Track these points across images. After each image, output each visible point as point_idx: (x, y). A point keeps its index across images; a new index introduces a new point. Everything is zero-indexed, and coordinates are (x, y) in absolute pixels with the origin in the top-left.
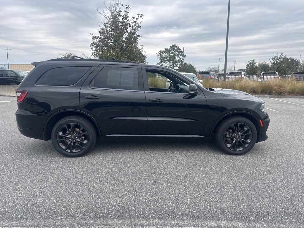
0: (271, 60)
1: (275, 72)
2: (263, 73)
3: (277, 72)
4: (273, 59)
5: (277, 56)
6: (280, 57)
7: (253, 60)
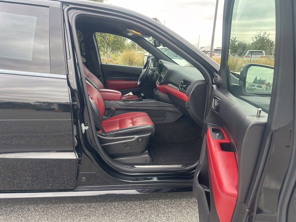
0: (253, 38)
1: (262, 51)
2: (249, 52)
3: (264, 51)
4: (256, 37)
5: (260, 35)
6: (263, 36)
7: (235, 38)
